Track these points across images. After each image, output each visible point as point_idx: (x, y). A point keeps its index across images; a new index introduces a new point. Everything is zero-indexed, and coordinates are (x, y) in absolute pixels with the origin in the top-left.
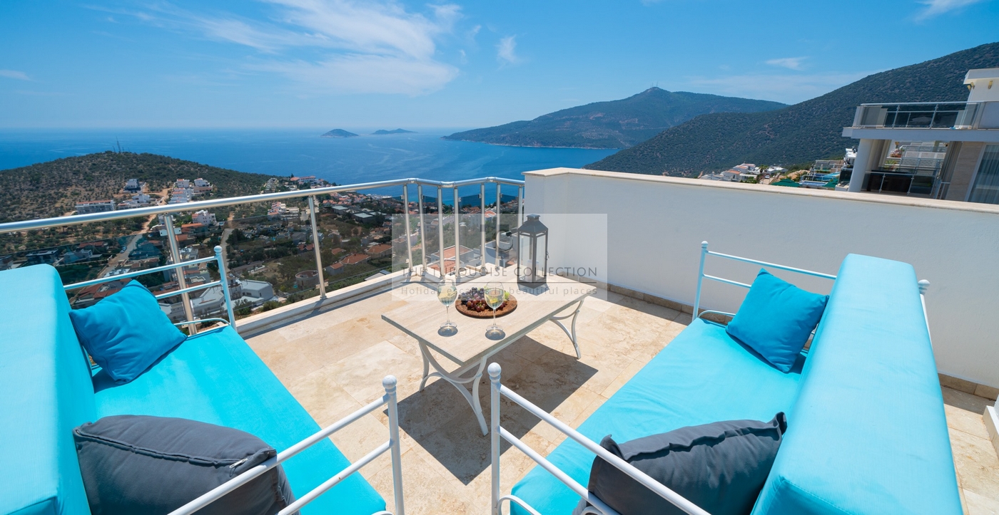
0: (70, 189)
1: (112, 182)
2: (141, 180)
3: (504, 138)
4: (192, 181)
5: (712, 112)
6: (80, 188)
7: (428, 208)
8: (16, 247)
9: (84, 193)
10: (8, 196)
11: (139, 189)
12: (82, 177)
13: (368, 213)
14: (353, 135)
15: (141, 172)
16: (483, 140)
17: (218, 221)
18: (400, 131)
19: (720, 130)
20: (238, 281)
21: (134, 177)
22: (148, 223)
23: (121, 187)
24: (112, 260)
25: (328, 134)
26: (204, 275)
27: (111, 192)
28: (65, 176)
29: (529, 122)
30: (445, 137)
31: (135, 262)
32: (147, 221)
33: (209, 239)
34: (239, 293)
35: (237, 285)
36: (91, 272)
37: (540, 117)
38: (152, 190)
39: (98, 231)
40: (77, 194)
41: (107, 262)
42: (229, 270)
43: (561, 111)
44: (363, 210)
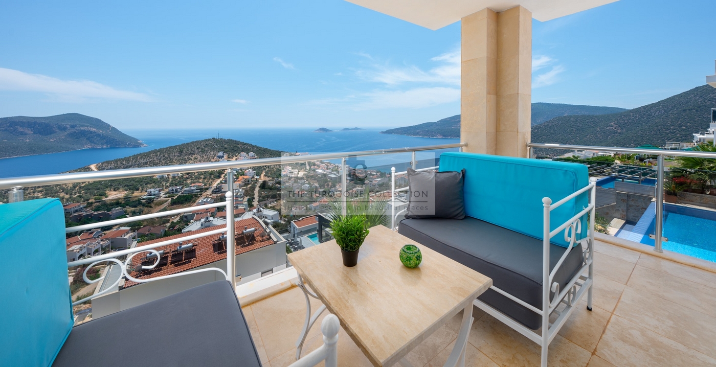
0: (194, 156)
1: (212, 153)
2: (225, 152)
3: (418, 133)
4: (248, 154)
5: (566, 115)
6: (198, 156)
7: (371, 173)
8: (166, 184)
9: (199, 158)
10: (169, 159)
11: (223, 157)
12: (200, 150)
13: (336, 175)
14: (331, 131)
15: (226, 148)
16: (405, 134)
17: (256, 175)
18: (356, 128)
19: (574, 127)
20: (261, 209)
21: (222, 151)
22: (224, 175)
23: (215, 155)
24: (204, 194)
25: (317, 130)
26: (245, 205)
27: (211, 158)
28: (193, 150)
29: (435, 123)
30: (382, 132)
31: (214, 195)
32: (224, 173)
33: (251, 185)
34: (261, 216)
35: (261, 211)
36: (193, 199)
37: (442, 120)
38: (229, 158)
39: (201, 178)
40: (196, 159)
41: (201, 194)
42: (258, 203)
43: (455, 116)
44: (333, 172)
